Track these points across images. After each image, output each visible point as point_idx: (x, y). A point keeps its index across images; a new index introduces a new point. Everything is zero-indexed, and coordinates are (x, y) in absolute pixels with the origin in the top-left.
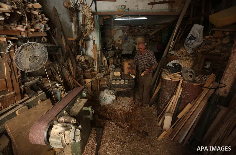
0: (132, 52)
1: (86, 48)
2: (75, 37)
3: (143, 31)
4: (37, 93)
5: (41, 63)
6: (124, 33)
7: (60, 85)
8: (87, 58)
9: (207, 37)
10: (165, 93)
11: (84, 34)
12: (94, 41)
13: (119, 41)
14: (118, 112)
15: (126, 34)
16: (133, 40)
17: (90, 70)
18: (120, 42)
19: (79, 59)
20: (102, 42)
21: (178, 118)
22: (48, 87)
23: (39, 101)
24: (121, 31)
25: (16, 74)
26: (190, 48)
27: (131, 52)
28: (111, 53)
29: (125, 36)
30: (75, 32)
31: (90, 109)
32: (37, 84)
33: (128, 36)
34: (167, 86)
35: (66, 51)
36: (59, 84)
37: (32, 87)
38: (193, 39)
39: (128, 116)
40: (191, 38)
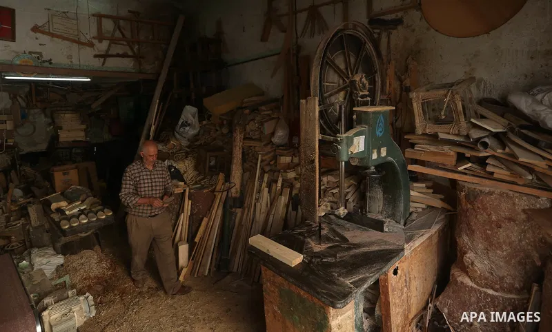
6: (17, 100)
9: (204, 122)
15: (23, 104)
16: (46, 117)
21: (196, 243)
26: (185, 138)
27: (43, 147)
29: (21, 107)
33: (29, 109)
38: (186, 126)
39: (106, 282)
40: (183, 125)
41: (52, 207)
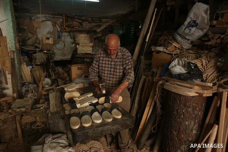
0: (70, 57)
3: (86, 25)
6: (56, 26)
9: (215, 22)
10: (187, 123)
13: (48, 38)
15: (59, 29)
16: (71, 38)
18: (51, 41)
24: (49, 23)
26: (189, 40)
27: (68, 57)
29: (58, 31)
33: (62, 32)
34: (190, 107)
38: (193, 26)
41: (65, 97)
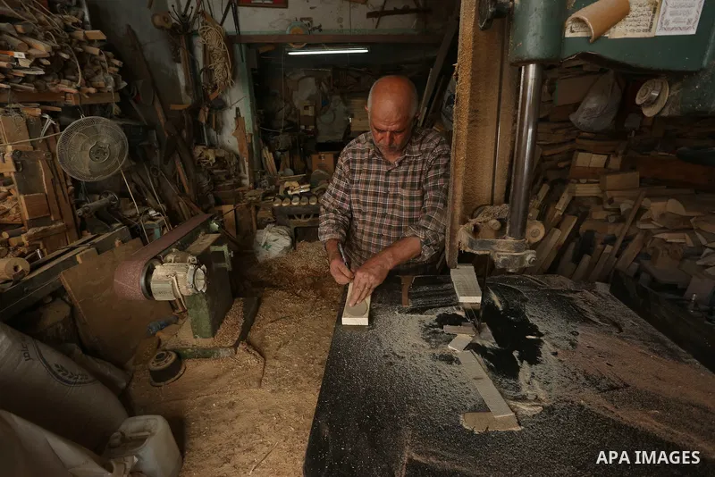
1: (219, 129)
2: (188, 100)
4: (112, 227)
5: (113, 162)
6: (321, 85)
7: (159, 215)
8: (222, 153)
11: (210, 92)
12: (238, 109)
13: (306, 108)
14: (296, 272)
15: (326, 90)
16: (345, 105)
17: (231, 182)
18: (310, 112)
19: (201, 156)
20: (259, 113)
22: (131, 217)
23: (117, 242)
24: (311, 80)
25: (64, 185)
28: (283, 139)
29: (324, 93)
30: (187, 89)
31: (224, 248)
32: (109, 207)
33: (330, 95)
35: (167, 135)
36: (156, 211)
37: (98, 213)
